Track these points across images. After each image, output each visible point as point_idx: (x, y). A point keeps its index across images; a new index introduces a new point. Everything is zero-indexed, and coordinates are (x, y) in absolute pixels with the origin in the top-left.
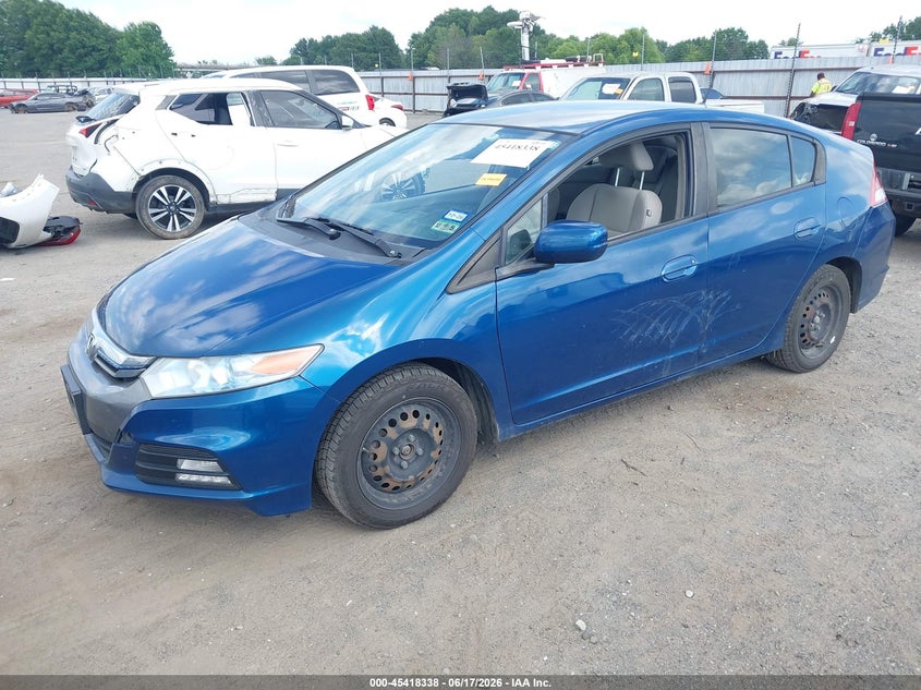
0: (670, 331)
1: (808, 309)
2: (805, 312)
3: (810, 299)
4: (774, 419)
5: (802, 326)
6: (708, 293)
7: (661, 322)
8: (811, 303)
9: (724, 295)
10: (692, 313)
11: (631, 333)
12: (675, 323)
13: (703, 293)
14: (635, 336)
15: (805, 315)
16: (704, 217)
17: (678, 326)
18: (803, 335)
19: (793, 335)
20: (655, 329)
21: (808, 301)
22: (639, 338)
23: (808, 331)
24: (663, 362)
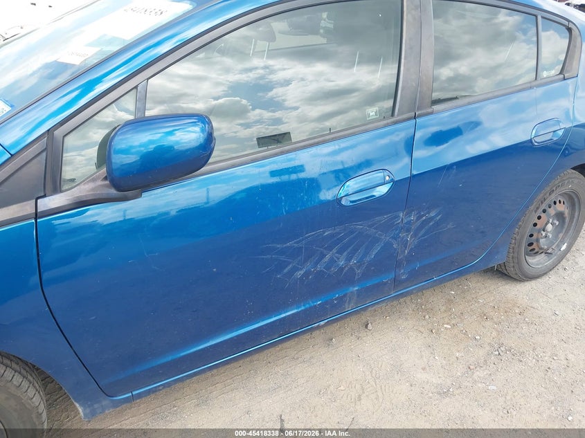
0: (354, 261)
1: (539, 218)
2: (536, 221)
3: (543, 206)
4: (481, 353)
5: (531, 236)
6: (408, 214)
7: (340, 252)
8: (544, 211)
9: (432, 214)
10: (386, 238)
11: (295, 269)
12: (361, 251)
13: (401, 215)
14: (302, 272)
15: (535, 225)
16: (409, 119)
17: (366, 253)
18: (531, 244)
19: (519, 246)
20: (332, 261)
21: (540, 210)
22: (307, 274)
23: (538, 240)
24: (345, 295)
